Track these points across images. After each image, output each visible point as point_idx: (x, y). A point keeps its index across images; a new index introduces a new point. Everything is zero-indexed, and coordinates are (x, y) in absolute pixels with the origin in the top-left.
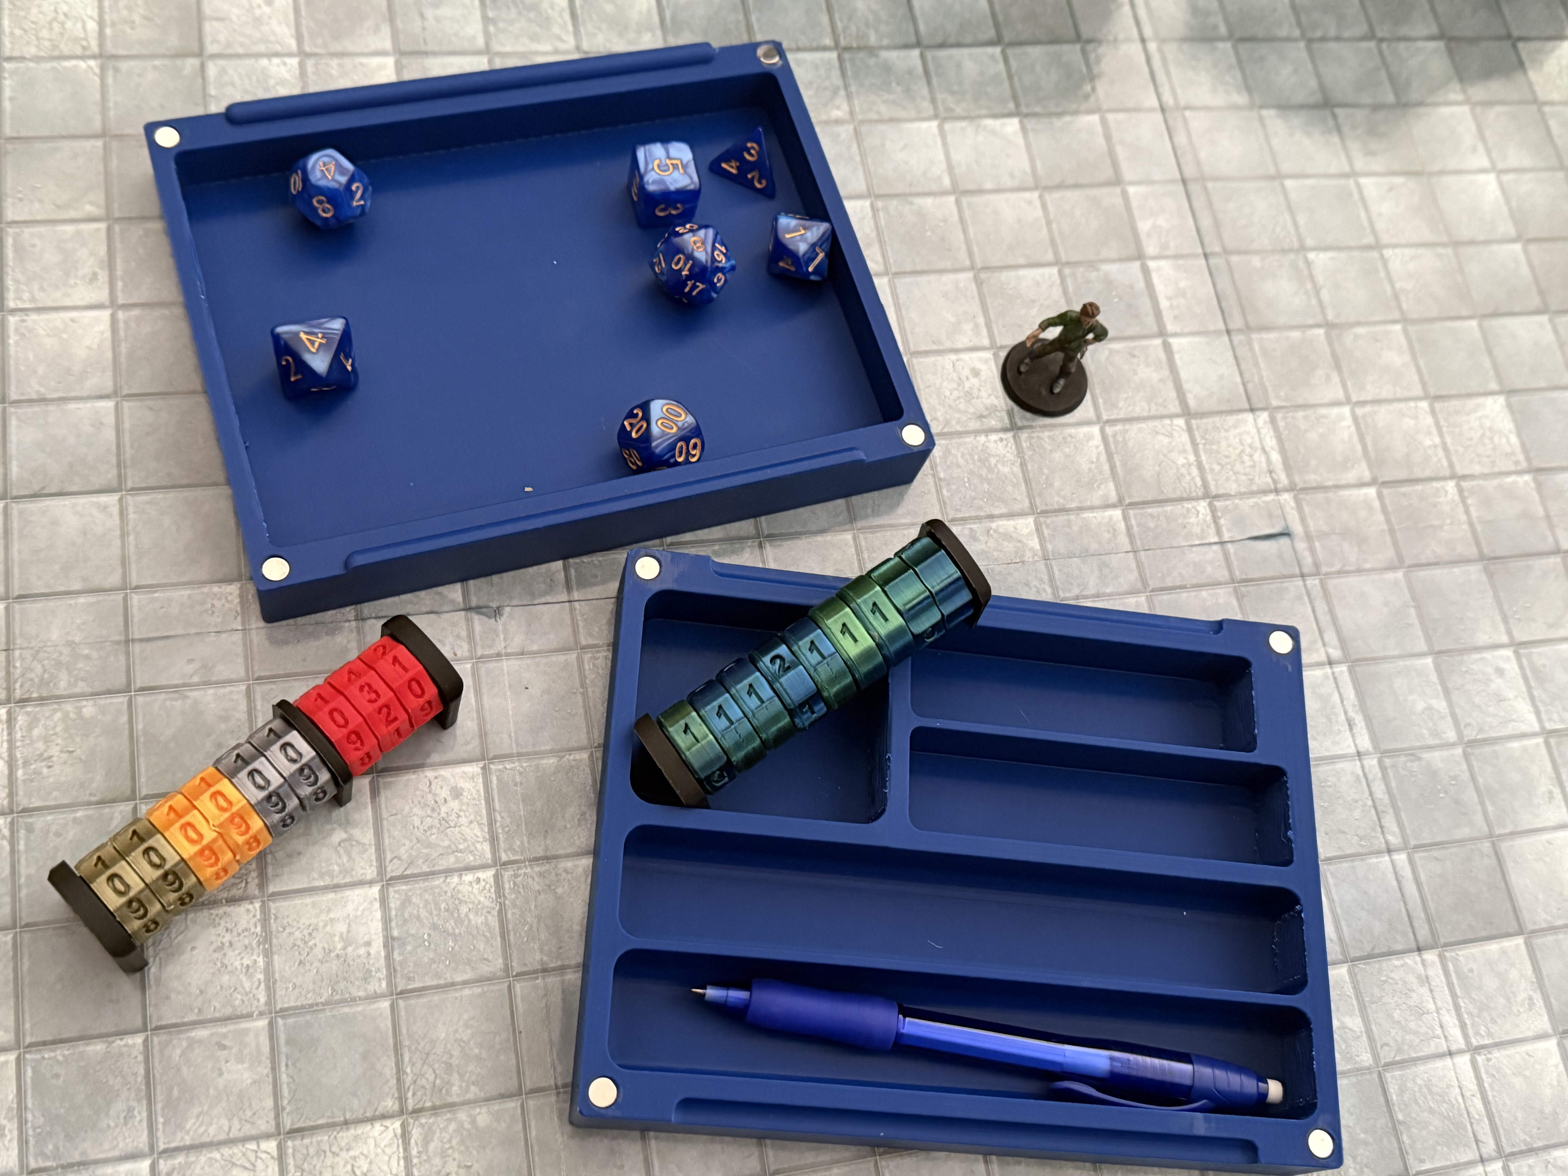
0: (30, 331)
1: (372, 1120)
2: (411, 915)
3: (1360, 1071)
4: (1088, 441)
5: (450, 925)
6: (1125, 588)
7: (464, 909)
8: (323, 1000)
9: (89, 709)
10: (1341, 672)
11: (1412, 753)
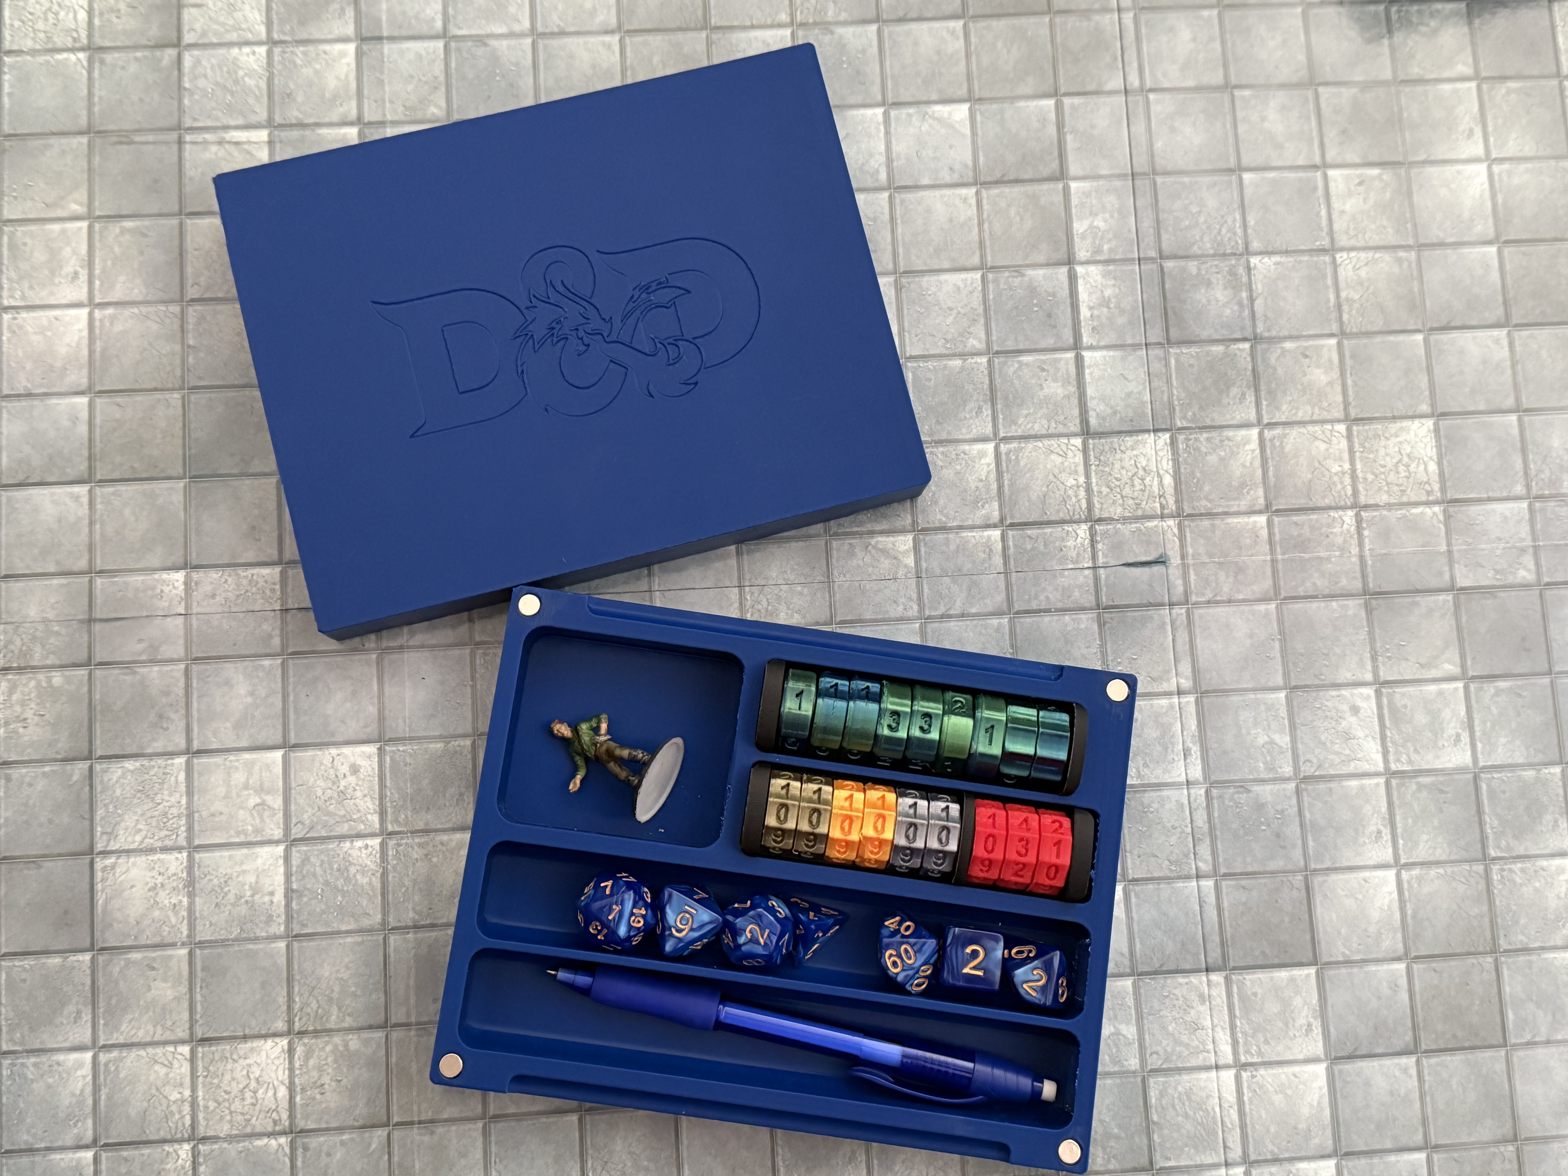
0: (20, 327)
1: (265, 1036)
2: (308, 871)
3: (1124, 1073)
4: (980, 458)
5: (340, 883)
6: (990, 609)
7: (352, 870)
8: (232, 937)
9: (57, 679)
10: (1188, 703)
11: (1242, 786)
